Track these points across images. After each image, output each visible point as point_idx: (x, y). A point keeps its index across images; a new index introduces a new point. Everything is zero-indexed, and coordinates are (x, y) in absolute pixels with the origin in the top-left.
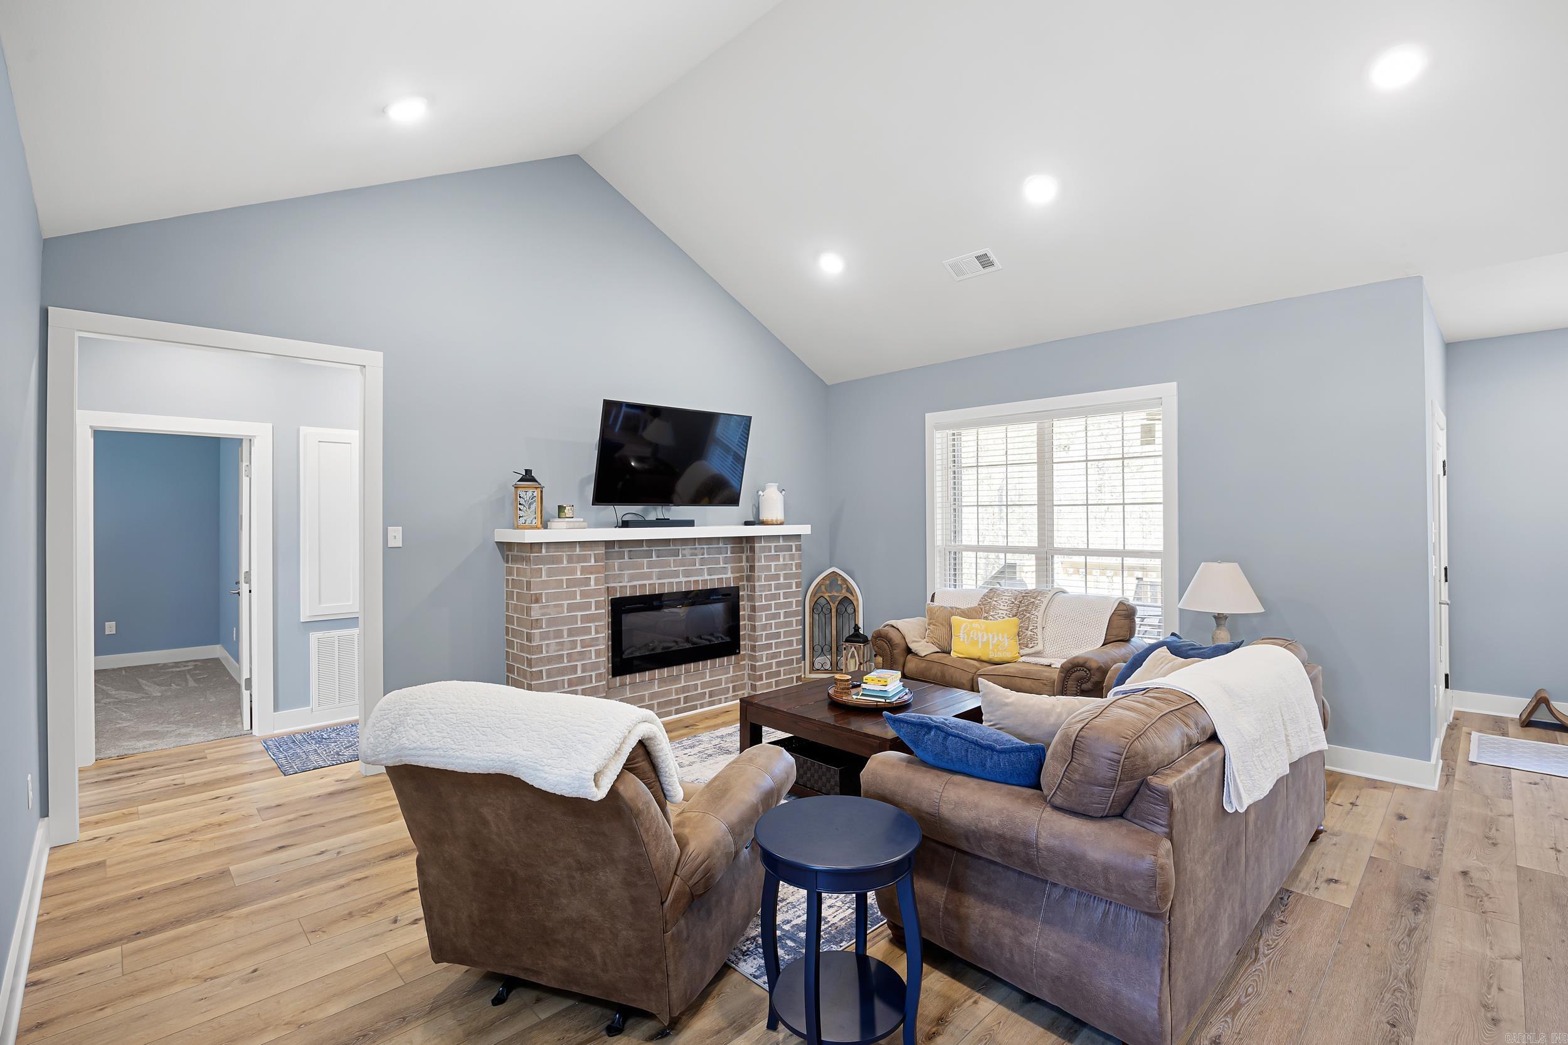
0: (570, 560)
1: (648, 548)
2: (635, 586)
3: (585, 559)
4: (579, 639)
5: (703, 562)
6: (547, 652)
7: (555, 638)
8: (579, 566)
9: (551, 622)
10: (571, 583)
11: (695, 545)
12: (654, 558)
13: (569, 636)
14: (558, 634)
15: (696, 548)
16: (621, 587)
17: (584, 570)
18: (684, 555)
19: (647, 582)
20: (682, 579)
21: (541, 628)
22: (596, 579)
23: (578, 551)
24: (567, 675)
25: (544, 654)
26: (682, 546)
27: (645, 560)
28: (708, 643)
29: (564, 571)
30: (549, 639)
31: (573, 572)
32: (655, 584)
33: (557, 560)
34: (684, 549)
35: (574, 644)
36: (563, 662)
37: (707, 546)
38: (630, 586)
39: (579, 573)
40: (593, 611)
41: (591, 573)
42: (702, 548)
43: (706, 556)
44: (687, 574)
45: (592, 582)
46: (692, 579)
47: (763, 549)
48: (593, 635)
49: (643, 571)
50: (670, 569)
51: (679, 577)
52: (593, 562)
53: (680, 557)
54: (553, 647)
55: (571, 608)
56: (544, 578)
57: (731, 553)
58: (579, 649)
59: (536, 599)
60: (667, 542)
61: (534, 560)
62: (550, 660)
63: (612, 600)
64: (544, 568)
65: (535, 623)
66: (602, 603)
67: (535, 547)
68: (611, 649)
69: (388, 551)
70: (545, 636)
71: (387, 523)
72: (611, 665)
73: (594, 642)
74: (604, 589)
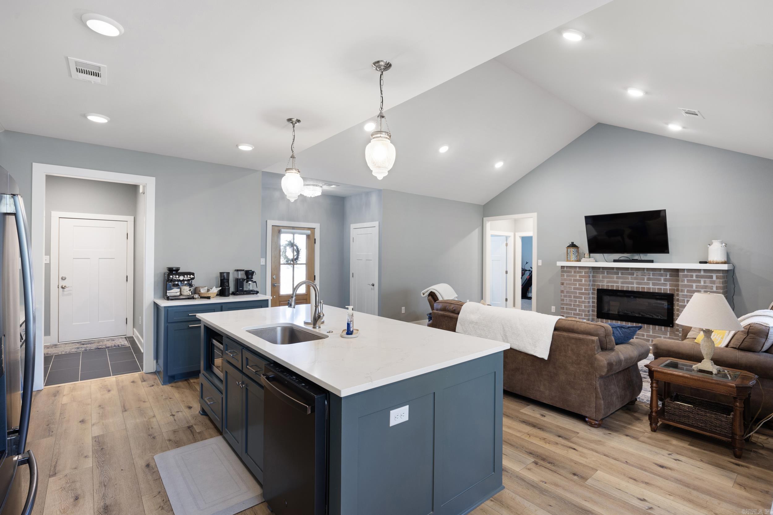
0: (575, 272)
1: (616, 271)
2: (609, 285)
3: (580, 272)
4: (578, 300)
5: (649, 279)
6: (566, 302)
7: (569, 298)
8: (578, 275)
9: (567, 292)
10: (575, 280)
11: (644, 271)
12: (620, 275)
13: (574, 298)
14: (570, 297)
15: (645, 273)
16: (602, 285)
17: (580, 276)
18: (637, 275)
19: (615, 285)
20: (635, 286)
21: (564, 293)
22: (585, 280)
23: (578, 269)
24: (573, 311)
25: (565, 302)
26: (636, 271)
27: (615, 276)
28: (651, 317)
29: (573, 276)
30: (567, 298)
31: (576, 276)
32: (619, 286)
33: (570, 272)
34: (637, 273)
35: (576, 301)
36: (571, 306)
37: (653, 272)
38: (606, 285)
39: (578, 277)
40: (583, 291)
41: (583, 278)
42: (648, 273)
43: (651, 277)
44: (638, 283)
45: (583, 281)
46: (641, 286)
47: (686, 276)
48: (583, 299)
49: (613, 280)
50: (629, 281)
51: (634, 284)
52: (583, 274)
53: (635, 276)
54: (568, 301)
55: (575, 289)
56: (565, 277)
57: (670, 277)
58: (577, 303)
59: (562, 284)
60: (627, 269)
61: (562, 272)
62: (567, 304)
63: (597, 289)
64: (565, 274)
65: (562, 292)
66: (594, 289)
67: (563, 267)
68: (596, 307)
69: (538, 267)
70: (565, 296)
71: (538, 259)
72: (596, 313)
73: (583, 302)
74: (589, 284)
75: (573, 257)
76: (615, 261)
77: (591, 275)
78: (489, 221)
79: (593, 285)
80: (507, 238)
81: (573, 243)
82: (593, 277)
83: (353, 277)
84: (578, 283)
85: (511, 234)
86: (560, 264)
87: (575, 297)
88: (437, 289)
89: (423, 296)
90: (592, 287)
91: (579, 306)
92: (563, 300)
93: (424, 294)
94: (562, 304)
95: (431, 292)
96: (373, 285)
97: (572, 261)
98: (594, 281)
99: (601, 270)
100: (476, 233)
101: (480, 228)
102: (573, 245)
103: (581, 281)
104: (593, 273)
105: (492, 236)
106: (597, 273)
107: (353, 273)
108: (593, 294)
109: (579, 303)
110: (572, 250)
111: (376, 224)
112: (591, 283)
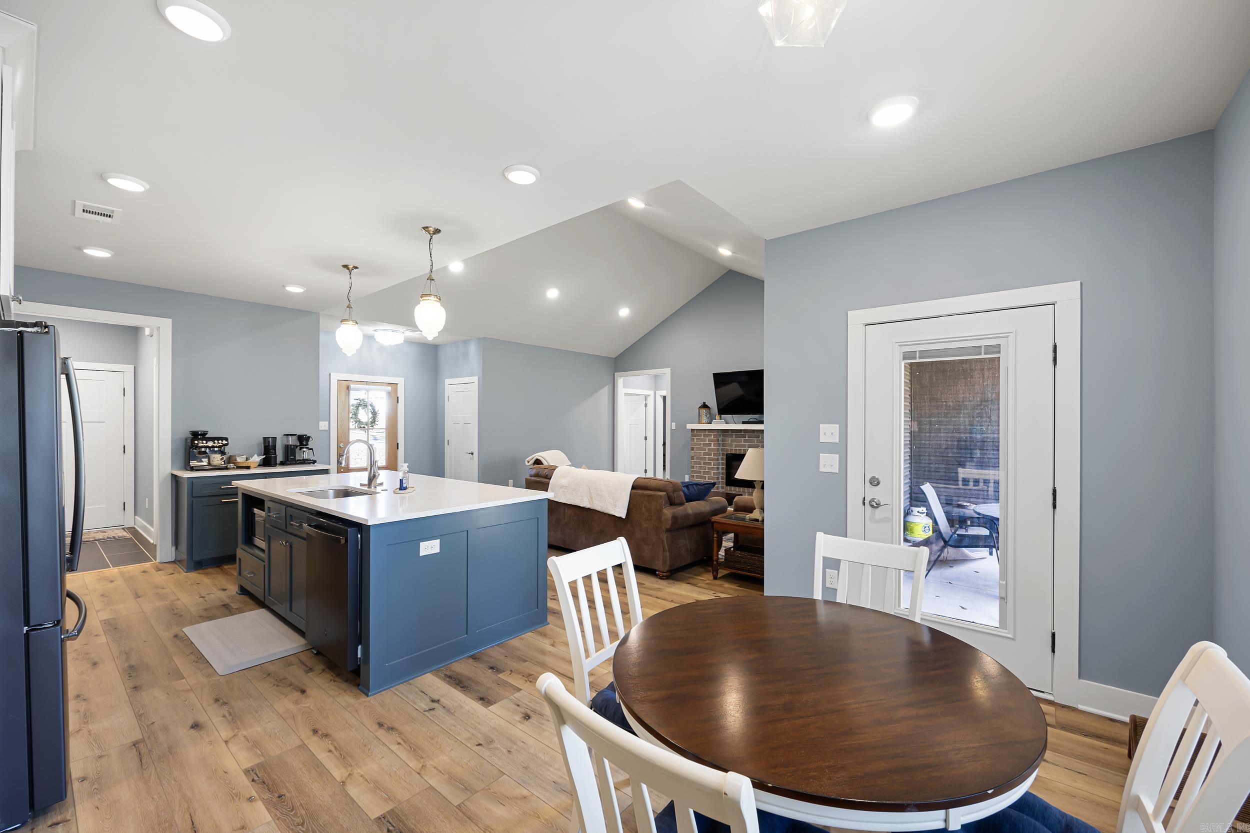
2: (737, 450)
3: (710, 436)
8: (707, 438)
9: (698, 458)
10: (704, 445)
12: (747, 438)
14: (700, 463)
16: (730, 449)
17: (709, 440)
19: (742, 448)
22: (714, 444)
23: (707, 433)
27: (743, 439)
29: (702, 440)
31: (705, 440)
33: (700, 436)
38: (735, 450)
39: (707, 441)
40: (712, 456)
41: (712, 442)
45: (712, 445)
48: (712, 466)
49: (741, 443)
50: (754, 444)
52: (712, 438)
53: (760, 438)
54: (698, 467)
55: (704, 454)
56: (695, 441)
58: (707, 470)
59: (693, 449)
60: (753, 431)
61: (693, 435)
62: (696, 472)
63: (727, 454)
64: (695, 438)
65: (692, 458)
66: (723, 454)
67: (693, 430)
68: (725, 474)
69: (672, 430)
70: (695, 463)
71: (672, 421)
72: (725, 481)
73: (712, 469)
74: (718, 449)
75: (704, 419)
76: (744, 423)
77: (720, 438)
78: (621, 377)
79: (723, 450)
80: (646, 397)
81: (704, 403)
82: (723, 440)
83: (448, 444)
84: (707, 448)
85: (651, 393)
86: (690, 426)
87: (705, 463)
88: (544, 457)
89: (527, 464)
90: (721, 452)
91: (709, 473)
92: (693, 467)
93: (529, 462)
94: (692, 472)
95: (537, 459)
96: (472, 454)
97: (703, 423)
98: (723, 445)
99: (730, 433)
100: (605, 392)
101: (611, 385)
102: (705, 406)
103: (710, 445)
104: (723, 437)
105: (626, 394)
106: (727, 436)
107: (448, 440)
108: (722, 459)
109: (708, 470)
110: (704, 411)
111: (475, 379)
112: (721, 447)
